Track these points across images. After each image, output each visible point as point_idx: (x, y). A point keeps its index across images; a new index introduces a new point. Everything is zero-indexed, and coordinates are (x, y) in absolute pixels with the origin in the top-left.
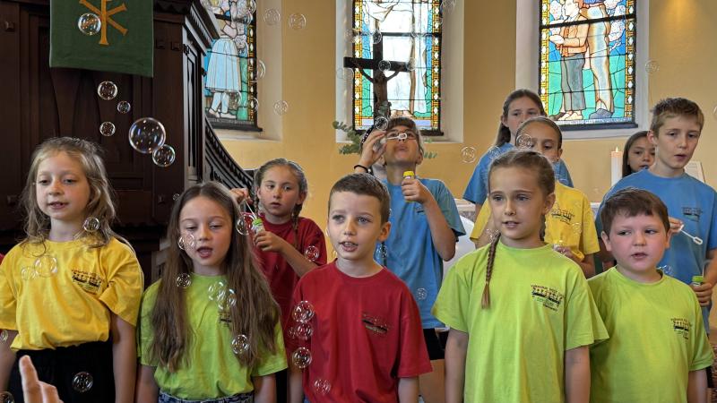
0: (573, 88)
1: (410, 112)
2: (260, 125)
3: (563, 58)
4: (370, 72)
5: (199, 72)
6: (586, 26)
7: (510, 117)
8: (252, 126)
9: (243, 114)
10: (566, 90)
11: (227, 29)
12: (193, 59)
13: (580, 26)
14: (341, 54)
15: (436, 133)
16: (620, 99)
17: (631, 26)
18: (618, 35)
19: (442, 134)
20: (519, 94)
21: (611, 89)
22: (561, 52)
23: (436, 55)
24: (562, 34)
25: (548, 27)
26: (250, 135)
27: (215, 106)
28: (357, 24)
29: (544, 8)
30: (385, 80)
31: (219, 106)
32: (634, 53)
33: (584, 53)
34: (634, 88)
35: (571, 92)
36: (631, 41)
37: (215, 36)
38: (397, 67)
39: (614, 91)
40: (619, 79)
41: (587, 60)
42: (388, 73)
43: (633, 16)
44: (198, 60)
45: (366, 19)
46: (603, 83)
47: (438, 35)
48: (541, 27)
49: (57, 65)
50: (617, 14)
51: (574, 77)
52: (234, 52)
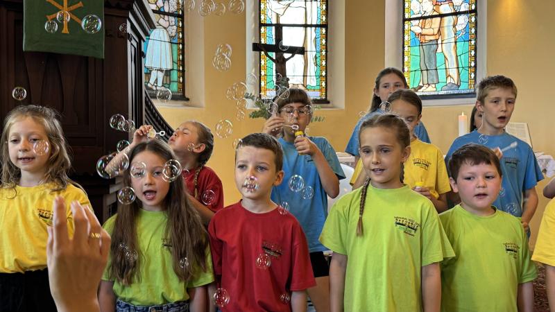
0: (429, 67)
1: (304, 85)
2: (187, 95)
3: (421, 44)
4: (273, 55)
5: (140, 55)
6: (439, 19)
7: (382, 89)
8: (181, 97)
9: (175, 87)
10: (424, 68)
11: (162, 21)
12: (135, 44)
13: (434, 19)
14: (250, 40)
15: (324, 102)
16: (465, 75)
17: (473, 19)
18: (464, 26)
19: (328, 102)
20: (388, 71)
21: (458, 68)
22: (420, 39)
23: (324, 42)
24: (420, 25)
25: (410, 20)
26: (180, 103)
27: (152, 81)
28: (262, 17)
29: (407, 5)
30: (285, 60)
31: (155, 80)
32: (476, 40)
33: (437, 40)
34: (475, 66)
35: (427, 70)
36: (473, 31)
37: (152, 27)
38: (294, 51)
39: (460, 69)
40: (464, 61)
41: (440, 46)
42: (286, 56)
43: (475, 11)
44: (139, 45)
45: (269, 13)
46: (452, 63)
47: (325, 26)
48: (404, 20)
49: (29, 49)
50: (463, 9)
51: (430, 59)
52: (167, 39)
